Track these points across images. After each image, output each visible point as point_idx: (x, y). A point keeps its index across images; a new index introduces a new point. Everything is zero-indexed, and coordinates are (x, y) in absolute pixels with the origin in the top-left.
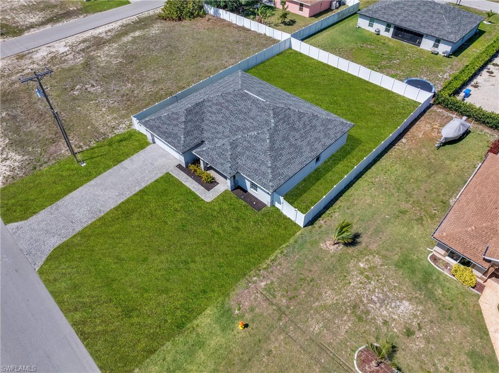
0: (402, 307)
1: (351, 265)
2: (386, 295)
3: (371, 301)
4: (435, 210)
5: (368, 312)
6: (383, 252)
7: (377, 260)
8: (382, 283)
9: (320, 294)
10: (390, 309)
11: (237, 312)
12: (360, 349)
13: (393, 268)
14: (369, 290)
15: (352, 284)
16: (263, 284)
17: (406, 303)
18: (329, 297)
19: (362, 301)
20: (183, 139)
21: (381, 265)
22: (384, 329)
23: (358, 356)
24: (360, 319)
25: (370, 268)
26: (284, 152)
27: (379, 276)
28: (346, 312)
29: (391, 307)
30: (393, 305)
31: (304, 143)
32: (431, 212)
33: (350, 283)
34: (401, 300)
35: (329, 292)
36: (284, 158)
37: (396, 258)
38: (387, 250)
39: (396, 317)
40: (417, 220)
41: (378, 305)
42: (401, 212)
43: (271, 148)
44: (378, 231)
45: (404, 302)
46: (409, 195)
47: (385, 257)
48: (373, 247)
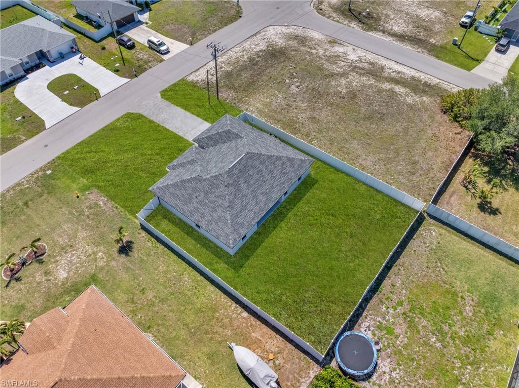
0: (63, 272)
1: (102, 248)
2: (74, 265)
3: (73, 255)
4: (141, 317)
5: (66, 253)
6: (106, 268)
7: (101, 264)
8: (83, 263)
9: (86, 230)
10: (64, 265)
11: (87, 193)
12: (46, 246)
13: (93, 272)
14: (80, 255)
15: (87, 246)
16: (101, 203)
17: (65, 275)
18: (82, 234)
19: (74, 250)
21: (96, 265)
22: (53, 260)
23: (43, 245)
24: (63, 248)
25: (96, 258)
27: (88, 263)
28: (69, 241)
29: (65, 266)
30: (67, 268)
31: (195, 205)
32: (139, 313)
33: (88, 246)
34: (68, 273)
35: (85, 234)
36: (178, 192)
37: (100, 276)
38: (108, 272)
39: (58, 268)
40: (132, 299)
41: (69, 259)
42: (143, 289)
43: (182, 181)
44: (127, 269)
45: (67, 275)
46: (163, 301)
47: (102, 268)
48: (114, 263)
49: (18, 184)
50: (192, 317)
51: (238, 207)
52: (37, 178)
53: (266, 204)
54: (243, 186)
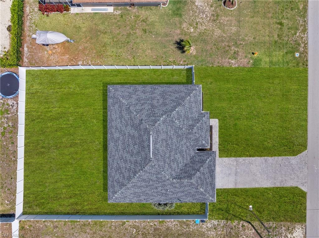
0: (200, 4)
1: (195, 34)
2: (199, 13)
3: (207, 16)
4: (131, 18)
5: (213, 15)
6: (179, 25)
7: (184, 25)
8: (195, 17)
9: (219, 37)
10: (204, 8)
11: (251, 61)
12: (229, 9)
13: (184, 17)
14: (203, 20)
15: (205, 28)
16: (233, 62)
17: (197, 3)
18: (218, 32)
19: (210, 20)
20: (208, 160)
21: (186, 22)
22: (214, 5)
23: (232, 8)
24: (218, 16)
25: (191, 26)
26: (173, 98)
27: (193, 20)
28: (219, 22)
29: (203, 8)
30: (201, 8)
31: (155, 95)
32: (134, 19)
33: (205, 29)
35: (216, 34)
37: (177, 19)
38: (175, 24)
39: (206, 4)
40: (146, 22)
41: (206, 13)
42: (146, 32)
43: (179, 104)
44: (167, 35)
45: (197, 5)
46: (129, 35)
47: (181, 23)
48: (178, 31)
49: (305, 30)
50: (106, 40)
51: (124, 113)
52: (299, 45)
53: (112, 133)
54: (133, 132)
